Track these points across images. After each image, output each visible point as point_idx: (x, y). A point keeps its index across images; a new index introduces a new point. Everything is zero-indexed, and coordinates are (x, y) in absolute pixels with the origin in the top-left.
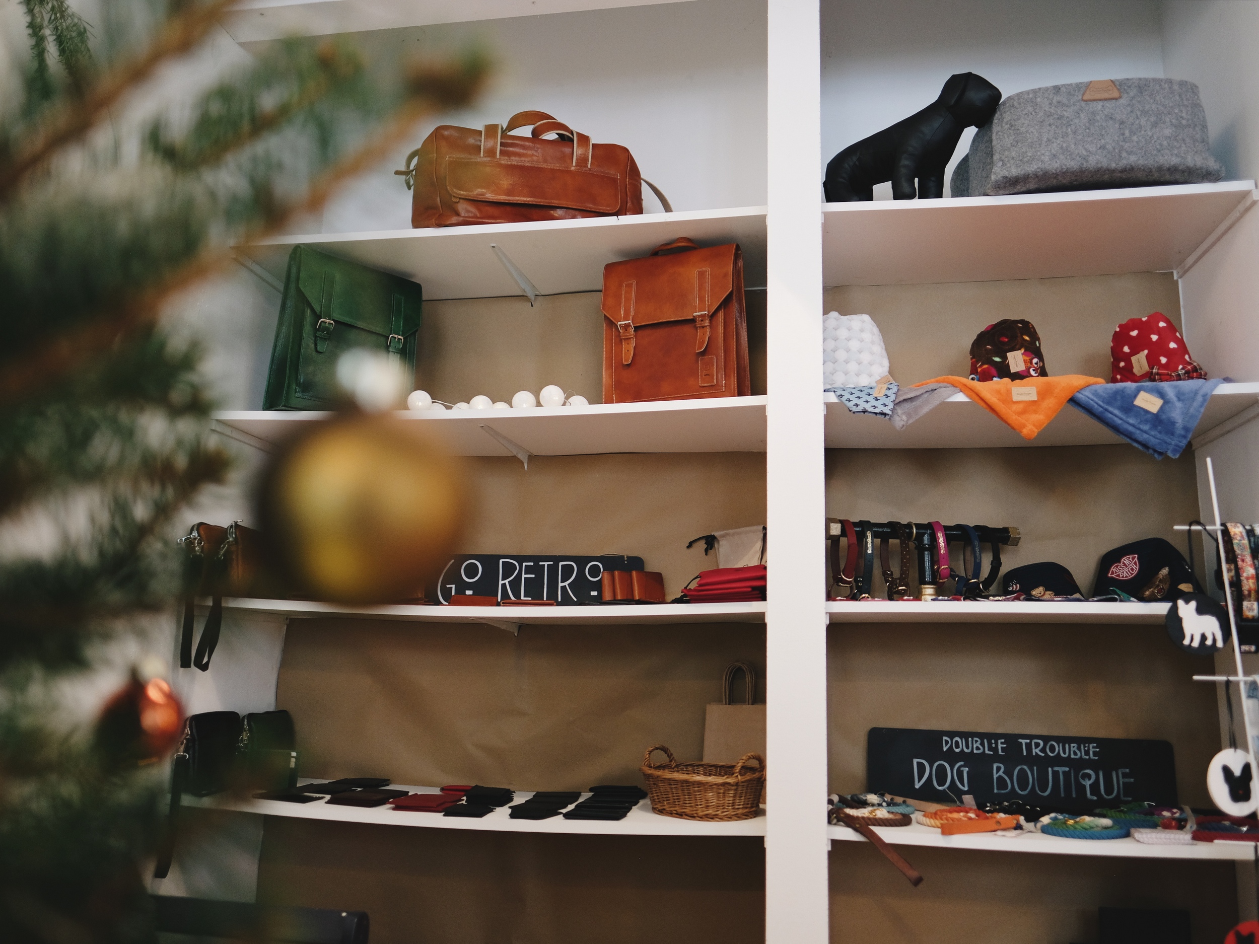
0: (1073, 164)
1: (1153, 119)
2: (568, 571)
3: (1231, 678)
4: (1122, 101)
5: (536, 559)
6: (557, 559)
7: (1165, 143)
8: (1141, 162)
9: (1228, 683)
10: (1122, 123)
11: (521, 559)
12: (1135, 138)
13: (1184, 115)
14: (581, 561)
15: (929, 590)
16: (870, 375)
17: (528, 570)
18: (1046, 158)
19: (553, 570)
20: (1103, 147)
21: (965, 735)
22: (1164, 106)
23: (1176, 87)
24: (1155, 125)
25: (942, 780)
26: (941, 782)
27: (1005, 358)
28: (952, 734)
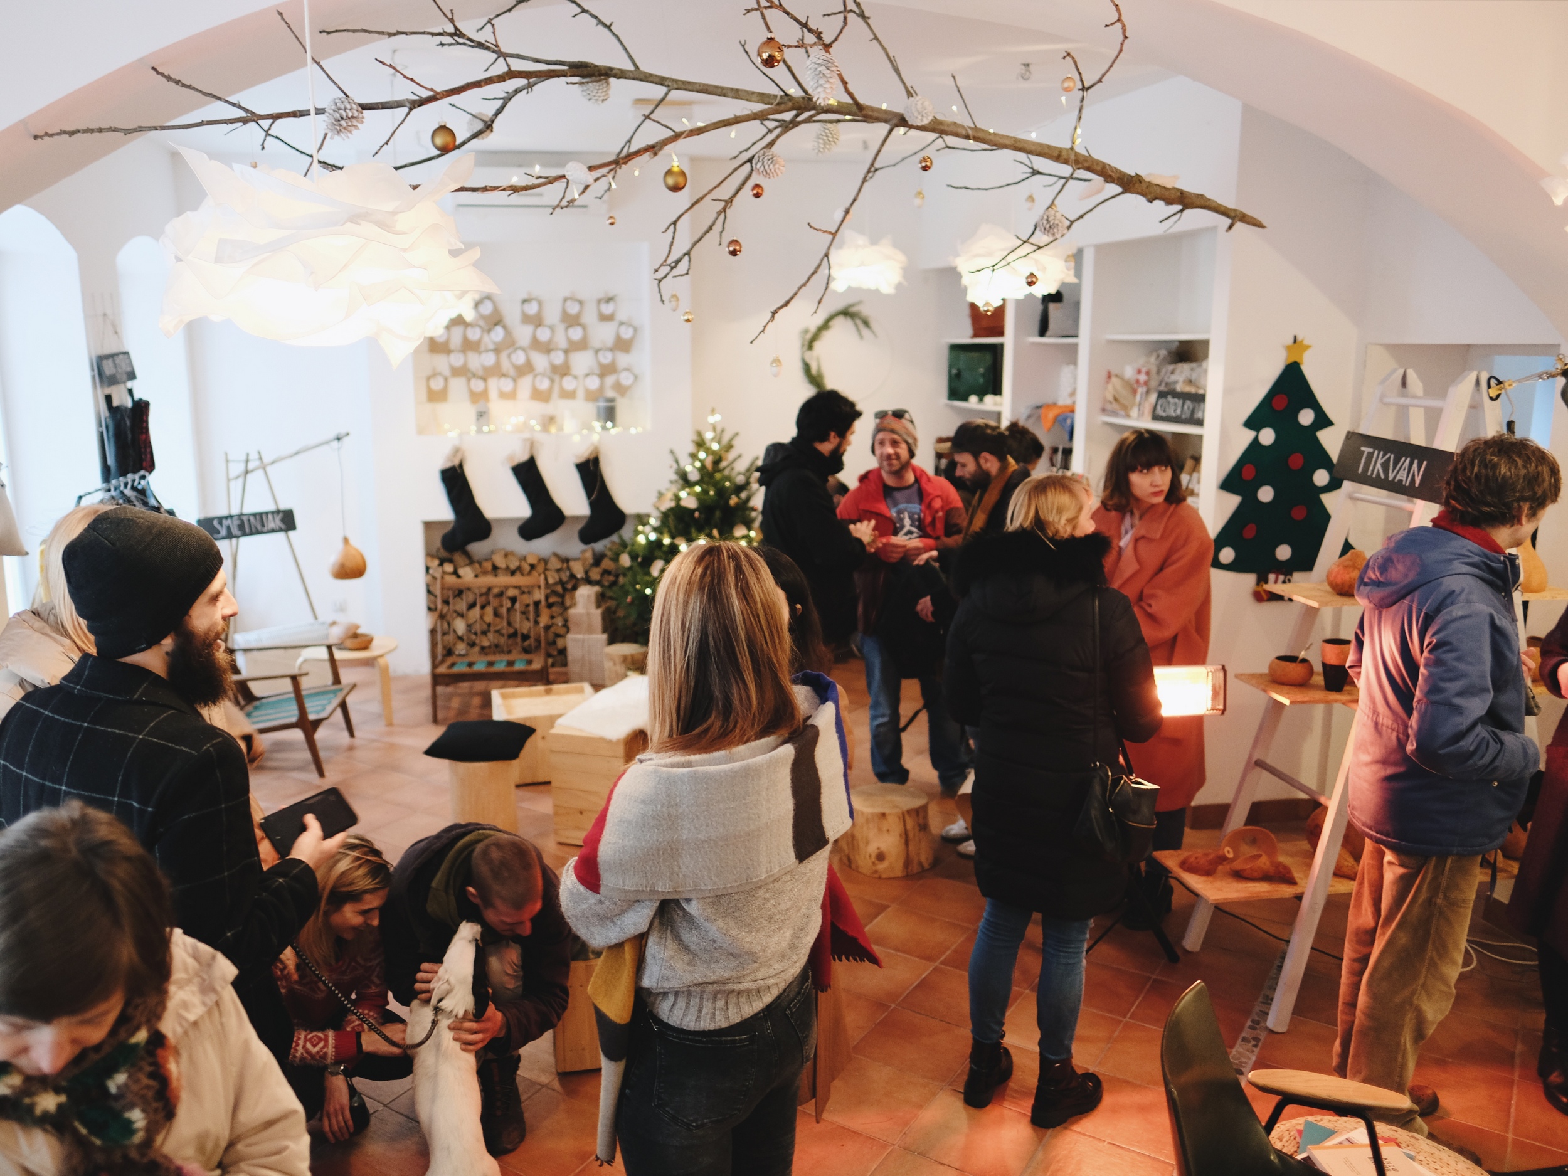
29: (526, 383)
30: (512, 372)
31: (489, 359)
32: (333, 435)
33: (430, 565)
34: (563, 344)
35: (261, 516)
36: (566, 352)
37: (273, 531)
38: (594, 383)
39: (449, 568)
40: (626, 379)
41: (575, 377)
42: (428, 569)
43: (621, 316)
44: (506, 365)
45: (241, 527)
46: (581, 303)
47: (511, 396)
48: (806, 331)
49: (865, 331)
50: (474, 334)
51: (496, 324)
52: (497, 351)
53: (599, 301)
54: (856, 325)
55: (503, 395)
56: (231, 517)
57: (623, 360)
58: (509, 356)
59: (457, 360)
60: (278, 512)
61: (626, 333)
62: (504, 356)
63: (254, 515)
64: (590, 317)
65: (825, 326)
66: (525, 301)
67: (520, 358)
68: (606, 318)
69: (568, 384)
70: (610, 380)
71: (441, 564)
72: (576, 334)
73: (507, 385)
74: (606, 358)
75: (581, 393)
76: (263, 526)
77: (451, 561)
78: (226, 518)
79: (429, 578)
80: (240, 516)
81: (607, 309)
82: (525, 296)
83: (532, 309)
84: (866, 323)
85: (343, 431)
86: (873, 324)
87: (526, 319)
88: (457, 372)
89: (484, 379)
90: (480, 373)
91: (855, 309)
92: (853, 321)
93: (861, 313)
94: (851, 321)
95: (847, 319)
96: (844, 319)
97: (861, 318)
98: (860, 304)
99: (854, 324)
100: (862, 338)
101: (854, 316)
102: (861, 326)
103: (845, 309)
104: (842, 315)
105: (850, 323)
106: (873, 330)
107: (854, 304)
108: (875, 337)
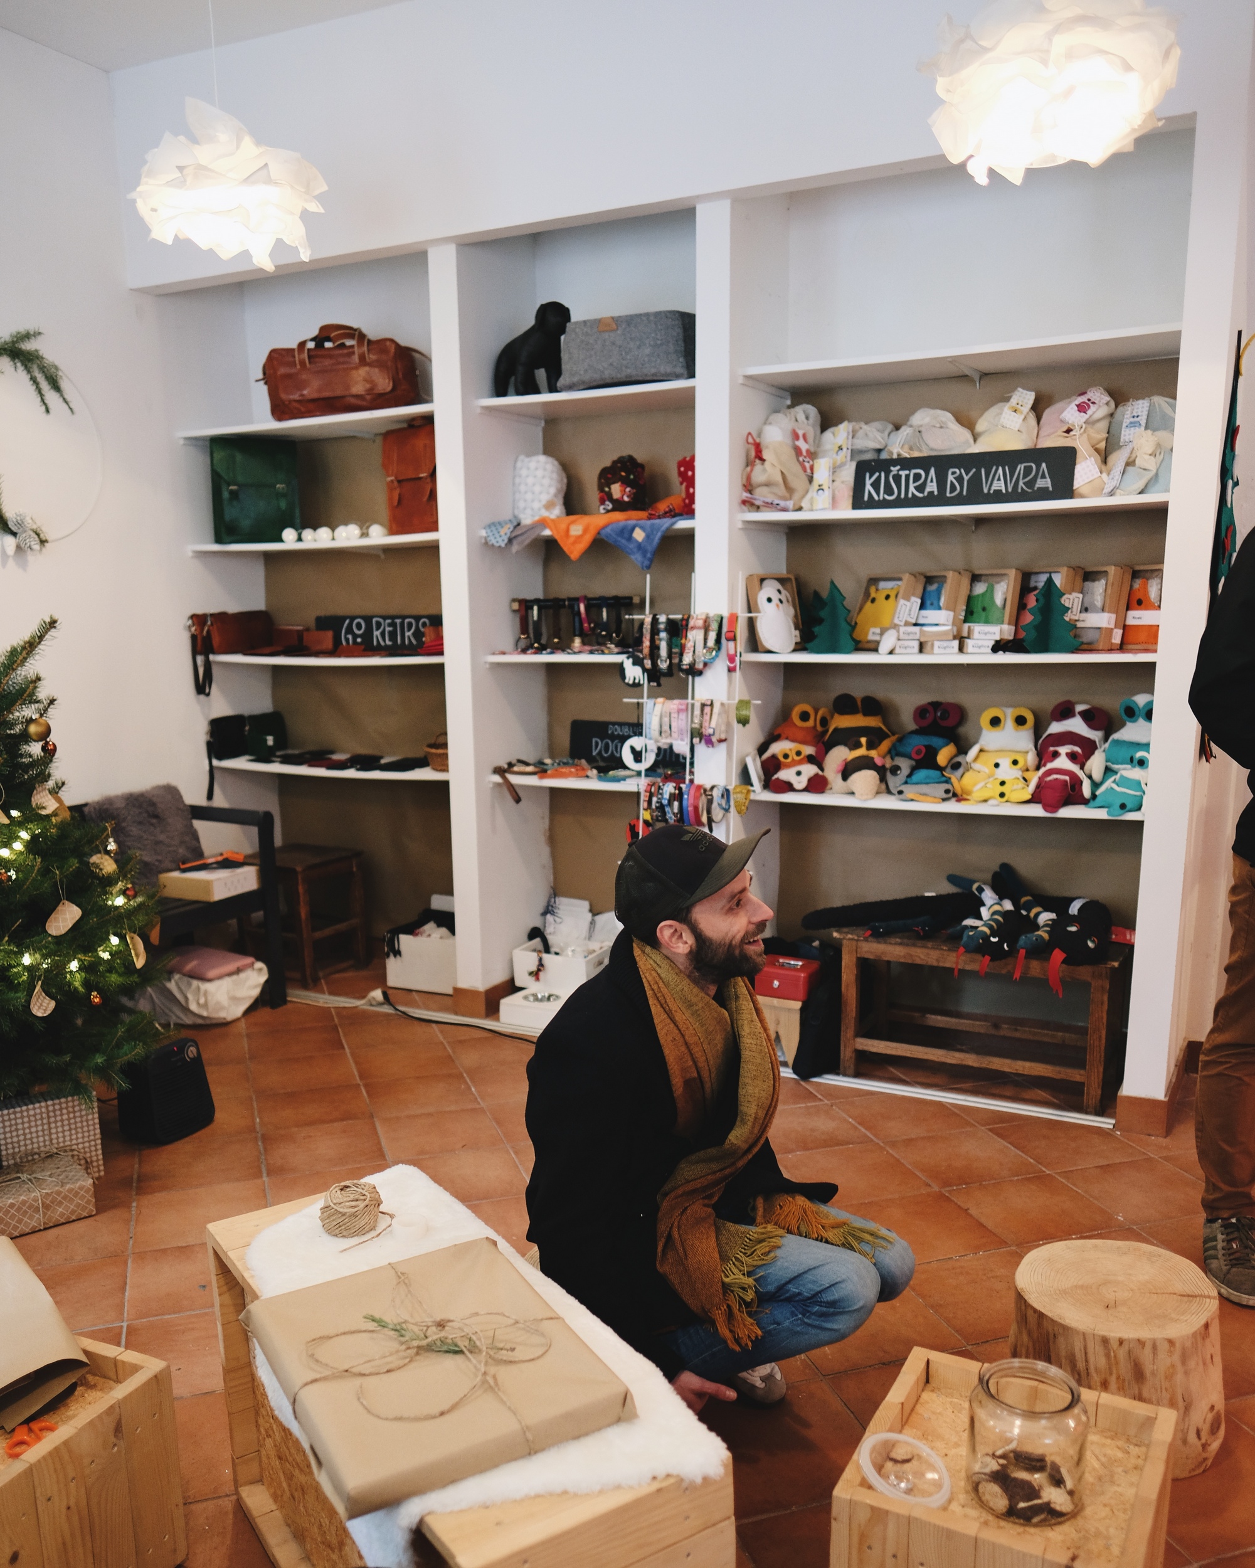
0: (597, 376)
1: (638, 343)
2: (410, 625)
3: (640, 701)
4: (619, 332)
5: (393, 617)
6: (404, 617)
7: (646, 359)
8: (634, 373)
9: (638, 703)
10: (620, 347)
11: (385, 618)
12: (628, 357)
13: (659, 337)
14: (417, 618)
15: (577, 642)
16: (540, 501)
17: (389, 625)
18: (582, 372)
19: (402, 624)
20: (611, 364)
21: (621, 724)
22: (644, 333)
23: (652, 318)
24: (639, 347)
25: (607, 750)
26: (606, 751)
27: (610, 488)
28: (614, 724)
49: (51, 396)
54: (34, 380)
84: (56, 386)
86: (64, 384)
91: (27, 346)
92: (29, 372)
93: (42, 358)
94: (25, 372)
95: (19, 365)
96: (12, 363)
97: (43, 369)
98: (39, 338)
99: (31, 379)
100: (47, 411)
101: (30, 360)
102: (45, 385)
103: (13, 342)
104: (9, 355)
105: (22, 375)
106: (66, 397)
107: (27, 336)
108: (69, 411)
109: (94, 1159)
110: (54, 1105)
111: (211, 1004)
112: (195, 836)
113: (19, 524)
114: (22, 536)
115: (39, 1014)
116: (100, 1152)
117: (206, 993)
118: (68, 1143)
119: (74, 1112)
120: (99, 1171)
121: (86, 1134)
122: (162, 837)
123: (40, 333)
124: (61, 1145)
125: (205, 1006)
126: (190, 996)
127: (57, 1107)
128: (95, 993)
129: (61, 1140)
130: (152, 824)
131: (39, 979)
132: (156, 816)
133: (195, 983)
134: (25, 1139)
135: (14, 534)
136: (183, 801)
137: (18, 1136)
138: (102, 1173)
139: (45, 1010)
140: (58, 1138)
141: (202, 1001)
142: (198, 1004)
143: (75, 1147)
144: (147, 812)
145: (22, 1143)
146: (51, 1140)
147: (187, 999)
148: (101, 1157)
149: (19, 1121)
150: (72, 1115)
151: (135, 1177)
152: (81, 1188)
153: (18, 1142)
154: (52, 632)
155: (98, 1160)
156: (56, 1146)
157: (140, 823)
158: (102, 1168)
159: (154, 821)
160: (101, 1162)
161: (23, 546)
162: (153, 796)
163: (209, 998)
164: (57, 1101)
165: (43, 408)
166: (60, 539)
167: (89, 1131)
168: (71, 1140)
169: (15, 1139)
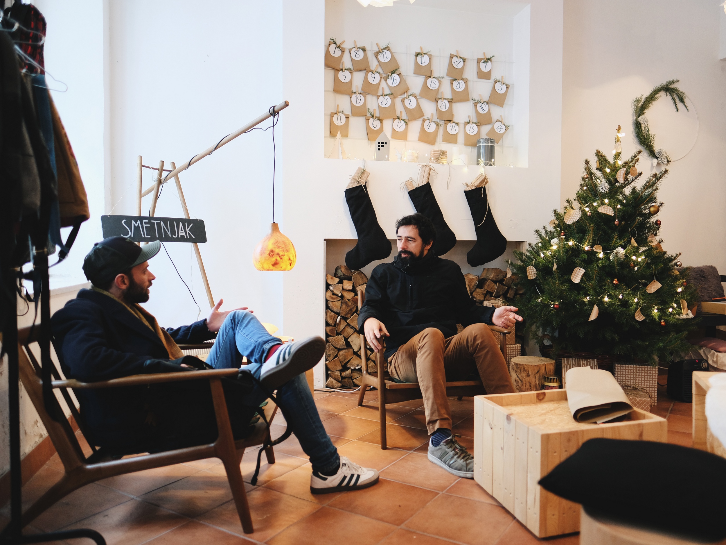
29: (415, 126)
30: (404, 116)
31: (386, 102)
32: (266, 111)
33: (329, 282)
34: (448, 94)
35: (172, 222)
36: (450, 101)
37: (182, 239)
38: (472, 130)
39: (348, 285)
40: (499, 128)
41: (457, 124)
42: (328, 286)
43: (495, 75)
44: (399, 108)
45: (150, 230)
46: (464, 60)
47: (402, 136)
48: (637, 101)
49: (680, 105)
50: (374, 79)
51: (393, 73)
52: (392, 95)
53: (479, 61)
54: (673, 99)
55: (395, 134)
56: (140, 218)
57: (496, 112)
58: (403, 101)
59: (358, 100)
60: (188, 221)
61: (501, 89)
62: (398, 101)
63: (165, 220)
64: (470, 73)
65: (652, 98)
66: (417, 55)
67: (412, 103)
68: (484, 76)
69: (451, 129)
70: (485, 129)
71: (340, 282)
72: (460, 86)
73: (400, 126)
74: (483, 109)
75: (461, 138)
76: (173, 233)
77: (349, 279)
78: (136, 219)
79: (329, 293)
80: (150, 219)
81: (485, 68)
82: (419, 51)
83: (424, 61)
84: (682, 100)
85: (279, 103)
86: (686, 100)
87: (419, 70)
88: (357, 111)
89: (380, 120)
90: (377, 114)
91: (673, 86)
92: (672, 96)
93: (678, 90)
94: (670, 96)
95: (668, 94)
96: (665, 93)
97: (677, 95)
98: (678, 83)
99: (672, 99)
100: (678, 111)
101: (672, 92)
102: (677, 101)
103: (667, 85)
104: (664, 90)
105: (669, 98)
106: (686, 104)
107: (673, 82)
108: (687, 110)
109: (653, 396)
110: (639, 368)
111: (719, 362)
112: (722, 288)
113: (660, 153)
114: (660, 159)
115: (638, 320)
116: (656, 394)
117: (717, 357)
118: (643, 386)
119: (647, 373)
120: (654, 403)
121: (651, 384)
122: (705, 286)
123: (678, 81)
124: (640, 386)
125: (716, 362)
126: (709, 356)
127: (640, 369)
128: (663, 321)
129: (640, 384)
130: (701, 280)
131: (640, 306)
132: (704, 277)
133: (713, 351)
134: (625, 379)
135: (657, 158)
136: (718, 273)
137: (623, 377)
138: (656, 404)
139: (641, 319)
140: (639, 382)
141: (715, 359)
142: (713, 361)
143: (645, 388)
144: (700, 275)
145: (624, 380)
146: (636, 382)
147: (708, 358)
148: (656, 396)
149: (624, 371)
150: (646, 374)
151: (670, 409)
152: (645, 401)
153: (623, 379)
154: (666, 175)
155: (654, 398)
156: (638, 386)
157: (696, 278)
158: (656, 401)
159: (702, 279)
160: (656, 399)
161: (660, 162)
162: (703, 269)
163: (719, 359)
164: (641, 366)
165: (676, 109)
166: (675, 161)
167: (652, 383)
168: (644, 385)
169: (621, 378)
